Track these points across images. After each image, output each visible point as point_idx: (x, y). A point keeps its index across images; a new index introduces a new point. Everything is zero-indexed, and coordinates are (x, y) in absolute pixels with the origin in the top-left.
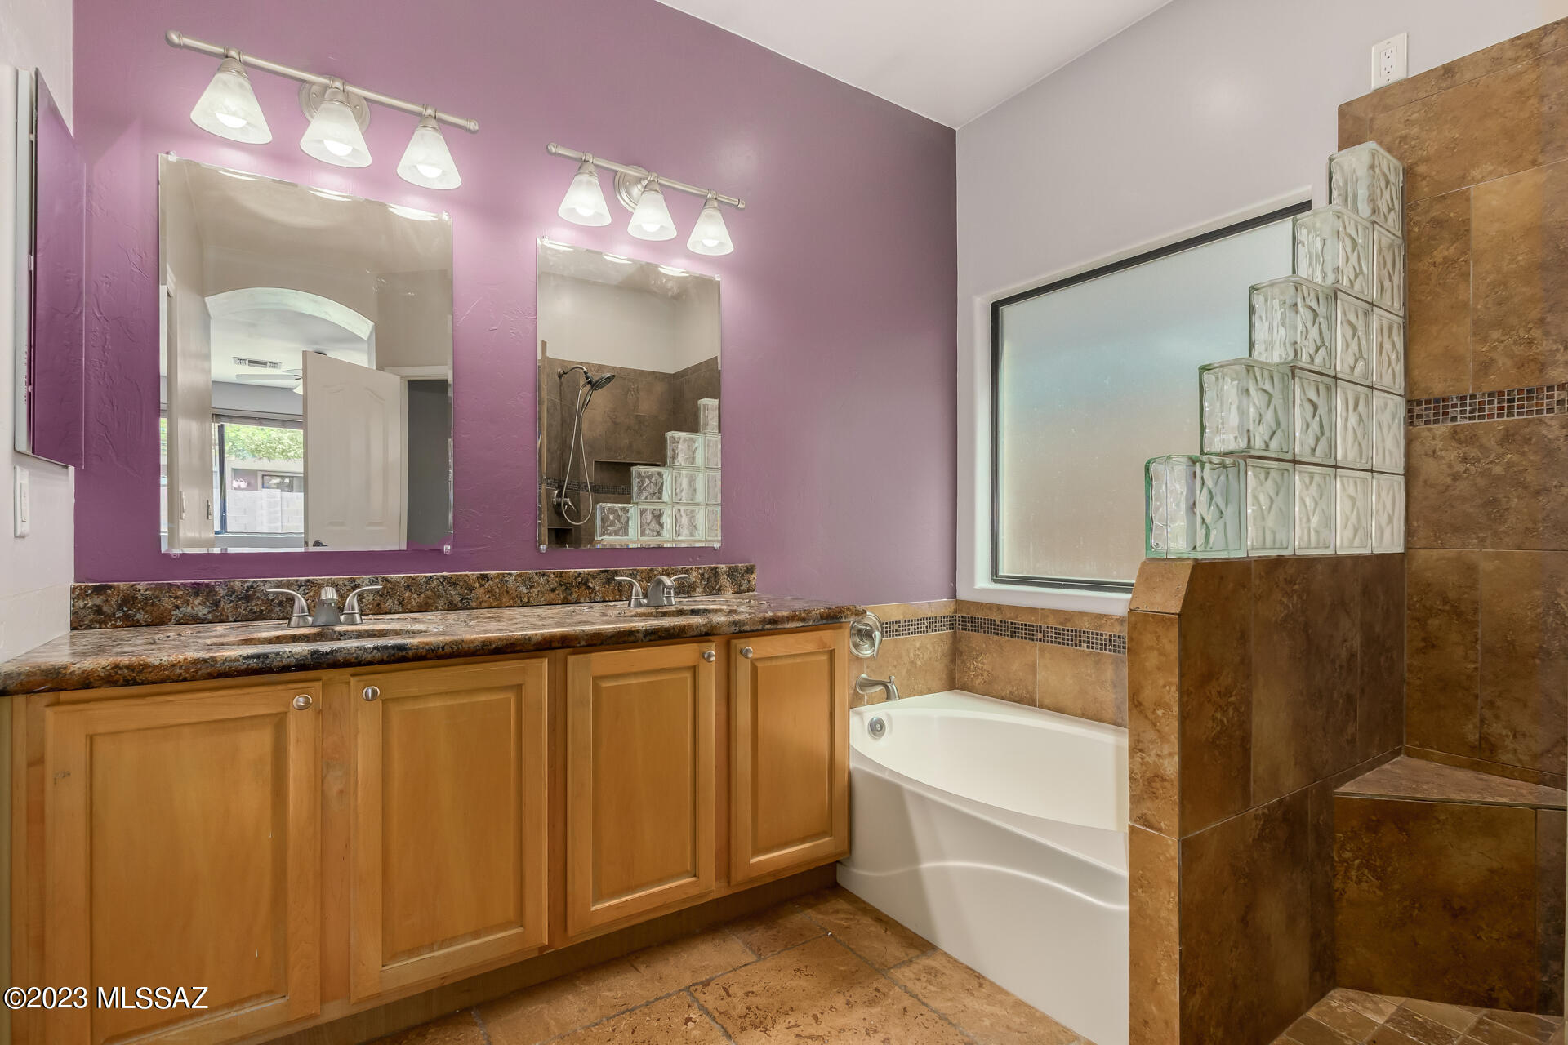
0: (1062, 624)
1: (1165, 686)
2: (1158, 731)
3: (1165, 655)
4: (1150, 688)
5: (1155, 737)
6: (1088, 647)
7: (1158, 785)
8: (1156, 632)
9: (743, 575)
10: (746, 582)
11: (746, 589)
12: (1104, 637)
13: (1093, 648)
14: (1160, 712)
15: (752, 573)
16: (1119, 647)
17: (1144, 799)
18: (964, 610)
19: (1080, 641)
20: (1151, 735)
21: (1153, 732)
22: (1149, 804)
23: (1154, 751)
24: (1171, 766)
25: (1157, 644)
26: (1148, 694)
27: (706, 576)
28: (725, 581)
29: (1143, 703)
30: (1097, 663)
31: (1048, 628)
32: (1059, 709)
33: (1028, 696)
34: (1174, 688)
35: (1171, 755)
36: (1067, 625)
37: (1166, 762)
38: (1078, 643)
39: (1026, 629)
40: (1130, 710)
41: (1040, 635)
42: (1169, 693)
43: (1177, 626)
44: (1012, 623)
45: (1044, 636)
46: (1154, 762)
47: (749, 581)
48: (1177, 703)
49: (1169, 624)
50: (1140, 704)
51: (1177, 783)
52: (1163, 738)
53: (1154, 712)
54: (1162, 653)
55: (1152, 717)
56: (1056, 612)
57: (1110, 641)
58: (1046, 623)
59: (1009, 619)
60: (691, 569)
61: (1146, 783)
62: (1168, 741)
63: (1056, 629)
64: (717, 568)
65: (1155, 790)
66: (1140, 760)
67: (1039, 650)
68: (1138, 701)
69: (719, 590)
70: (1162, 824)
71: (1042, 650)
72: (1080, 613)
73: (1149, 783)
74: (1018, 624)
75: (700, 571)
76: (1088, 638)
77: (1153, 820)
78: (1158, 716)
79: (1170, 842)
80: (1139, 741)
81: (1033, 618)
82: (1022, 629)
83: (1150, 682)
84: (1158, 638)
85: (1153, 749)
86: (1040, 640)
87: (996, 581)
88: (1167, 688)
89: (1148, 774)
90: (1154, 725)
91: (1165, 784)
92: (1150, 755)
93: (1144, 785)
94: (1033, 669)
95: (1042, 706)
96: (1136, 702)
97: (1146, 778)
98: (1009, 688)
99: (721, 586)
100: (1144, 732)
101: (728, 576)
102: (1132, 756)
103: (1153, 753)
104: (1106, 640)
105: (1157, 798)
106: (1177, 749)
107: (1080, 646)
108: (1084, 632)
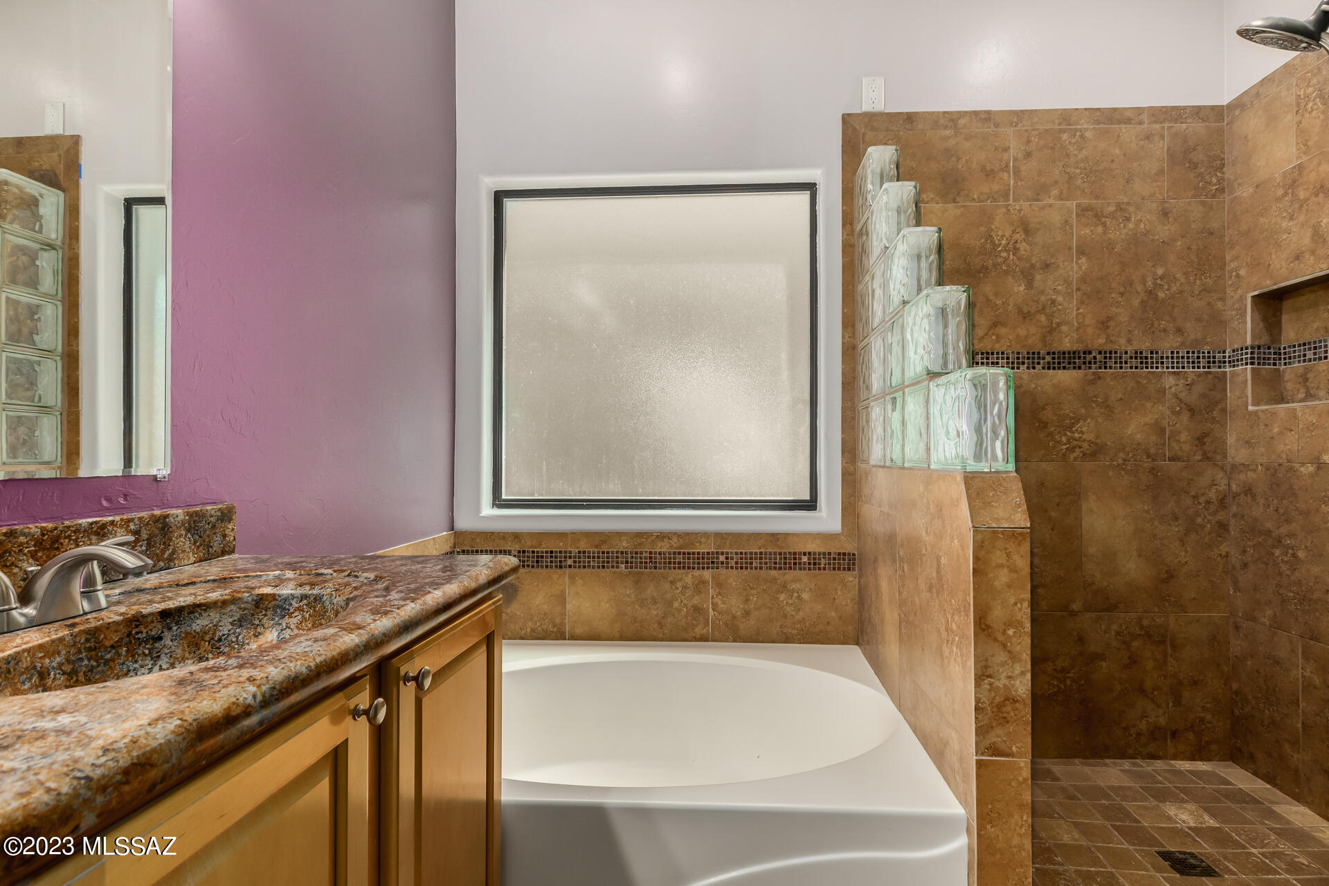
0: (596, 547)
1: (1016, 604)
2: (1009, 652)
3: (1016, 571)
4: (999, 608)
5: (1006, 659)
6: (626, 568)
7: (1009, 708)
8: (1006, 549)
9: (214, 527)
10: (218, 538)
11: (219, 551)
12: (644, 555)
13: (631, 567)
14: (1010, 632)
15: (230, 520)
16: (660, 563)
17: (992, 727)
18: (465, 542)
19: (617, 563)
20: (1001, 656)
21: (1002, 653)
22: (999, 731)
23: (1004, 674)
24: (1022, 686)
25: (1008, 561)
26: (997, 614)
27: (144, 535)
28: (182, 542)
29: (991, 625)
30: (637, 582)
31: (580, 552)
32: (593, 636)
33: (555, 630)
34: (1026, 604)
35: (1023, 673)
36: (602, 547)
37: (1017, 683)
38: (615, 564)
39: (551, 557)
40: (976, 635)
41: (570, 562)
42: (1020, 610)
43: (1028, 540)
44: (533, 552)
45: (575, 562)
46: (1005, 685)
47: (225, 536)
48: (1029, 619)
49: (1021, 538)
50: (988, 627)
51: (1029, 702)
52: (1014, 657)
53: (1004, 632)
54: (1013, 570)
55: (1001, 638)
56: (588, 535)
57: (651, 558)
58: (578, 548)
59: (532, 547)
60: (112, 523)
61: (995, 710)
62: (1020, 660)
63: (589, 552)
64: (167, 516)
65: (1005, 715)
66: (988, 687)
67: (569, 578)
68: (985, 624)
69: (171, 559)
70: (1014, 749)
71: (572, 578)
72: (617, 533)
73: (999, 708)
74: (542, 552)
75: (132, 527)
76: (627, 558)
77: (1003, 747)
78: (1009, 635)
79: (1022, 764)
80: (986, 667)
81: (561, 544)
82: (547, 557)
83: (999, 602)
84: (1008, 555)
85: (1003, 672)
86: (570, 566)
87: (500, 506)
88: (1019, 604)
89: (998, 700)
90: (1005, 646)
91: (1017, 705)
92: (999, 680)
93: (993, 712)
94: (562, 599)
95: (574, 637)
96: (983, 626)
97: (995, 704)
98: (530, 624)
99: (173, 553)
100: (993, 656)
101: (188, 530)
102: (978, 684)
103: (1003, 676)
104: (646, 558)
105: (1008, 722)
106: (1029, 667)
107: (617, 567)
108: (622, 553)
